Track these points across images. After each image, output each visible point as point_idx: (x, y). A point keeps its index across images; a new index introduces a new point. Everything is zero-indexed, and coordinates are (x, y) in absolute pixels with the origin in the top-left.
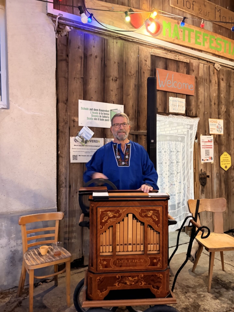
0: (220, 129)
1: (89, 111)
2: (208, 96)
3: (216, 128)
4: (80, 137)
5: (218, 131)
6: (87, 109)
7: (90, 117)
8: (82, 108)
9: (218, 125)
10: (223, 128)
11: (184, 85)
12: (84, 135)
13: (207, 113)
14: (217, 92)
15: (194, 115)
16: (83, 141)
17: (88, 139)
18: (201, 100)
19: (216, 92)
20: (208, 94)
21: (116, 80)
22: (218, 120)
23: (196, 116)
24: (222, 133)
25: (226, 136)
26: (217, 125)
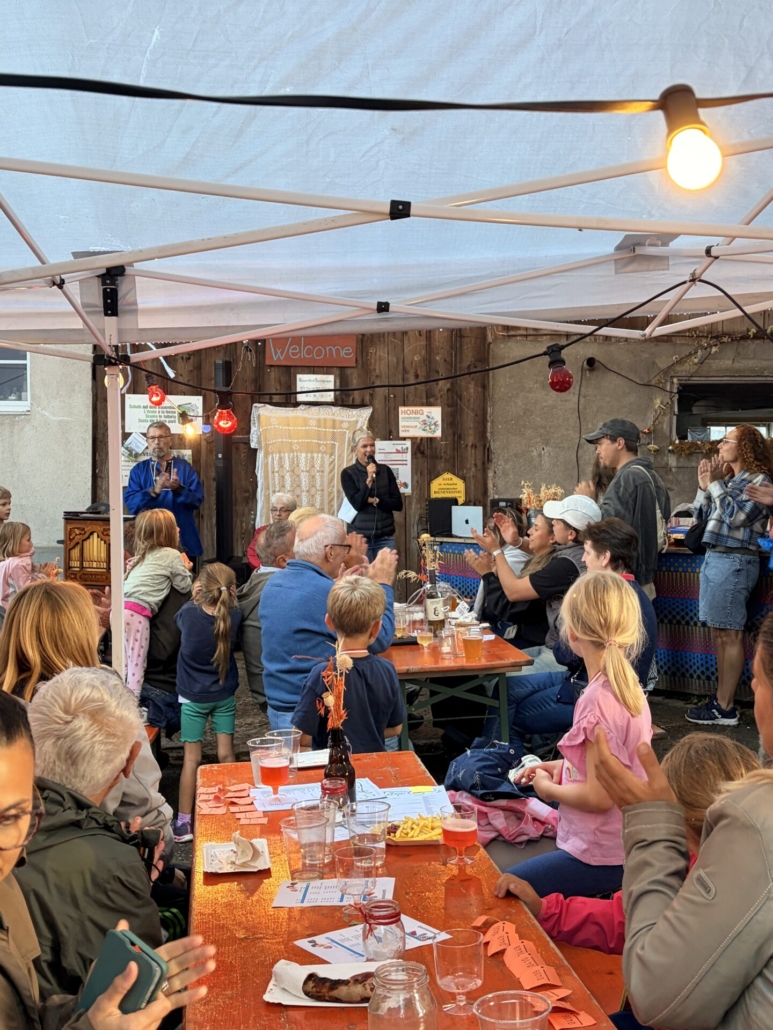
0: (433, 427)
1: (142, 410)
2: (398, 362)
3: (419, 425)
4: (127, 448)
5: (424, 430)
6: (139, 407)
7: (144, 418)
8: (131, 407)
9: (426, 418)
10: (440, 423)
11: (330, 350)
12: (133, 446)
13: (395, 397)
14: (423, 352)
15: (358, 401)
16: (130, 455)
17: (140, 452)
18: (380, 372)
19: (420, 354)
20: (397, 359)
21: (189, 358)
22: (426, 410)
23: (362, 405)
24: (438, 434)
25: (450, 438)
26: (423, 417)
